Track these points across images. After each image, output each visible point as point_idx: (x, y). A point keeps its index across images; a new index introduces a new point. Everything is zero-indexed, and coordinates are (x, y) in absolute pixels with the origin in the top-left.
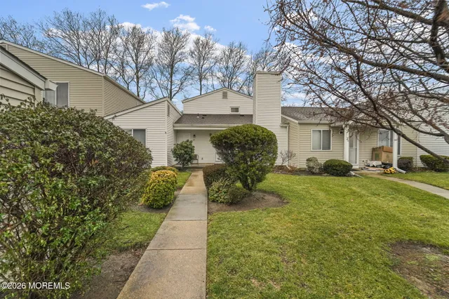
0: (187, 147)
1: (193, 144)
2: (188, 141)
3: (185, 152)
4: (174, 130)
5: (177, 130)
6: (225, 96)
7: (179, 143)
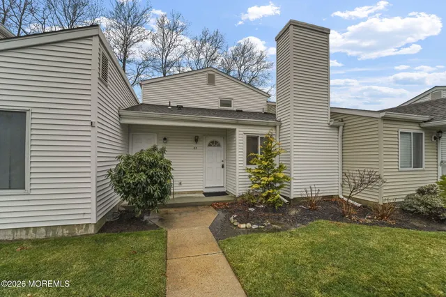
0: (153, 165)
1: (166, 157)
2: (154, 149)
3: (151, 177)
4: (122, 125)
5: (129, 125)
6: (211, 80)
7: (133, 153)
